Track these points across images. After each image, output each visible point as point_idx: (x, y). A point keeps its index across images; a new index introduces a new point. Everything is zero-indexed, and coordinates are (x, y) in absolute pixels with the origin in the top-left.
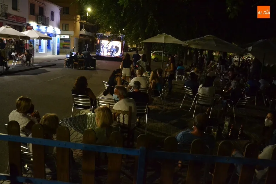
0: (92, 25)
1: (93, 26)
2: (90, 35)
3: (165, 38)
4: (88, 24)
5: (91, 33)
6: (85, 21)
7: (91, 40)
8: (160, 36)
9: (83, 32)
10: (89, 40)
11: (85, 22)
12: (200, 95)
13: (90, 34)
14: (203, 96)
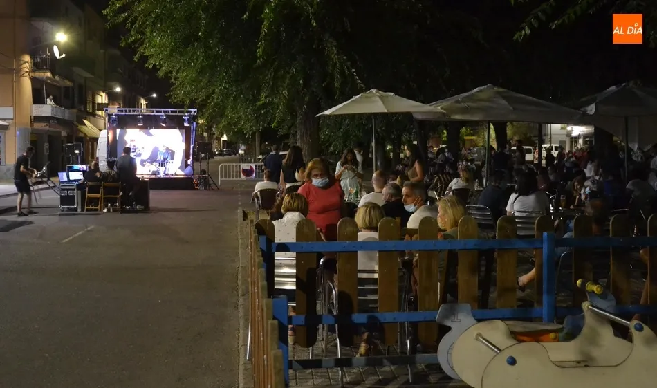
0: (68, 83)
1: (67, 88)
2: (66, 118)
3: (383, 101)
4: (58, 82)
5: (67, 111)
6: (49, 74)
7: (64, 134)
8: (367, 97)
9: (48, 108)
10: (60, 132)
11: (47, 78)
12: (516, 214)
13: (66, 114)
14: (524, 215)
